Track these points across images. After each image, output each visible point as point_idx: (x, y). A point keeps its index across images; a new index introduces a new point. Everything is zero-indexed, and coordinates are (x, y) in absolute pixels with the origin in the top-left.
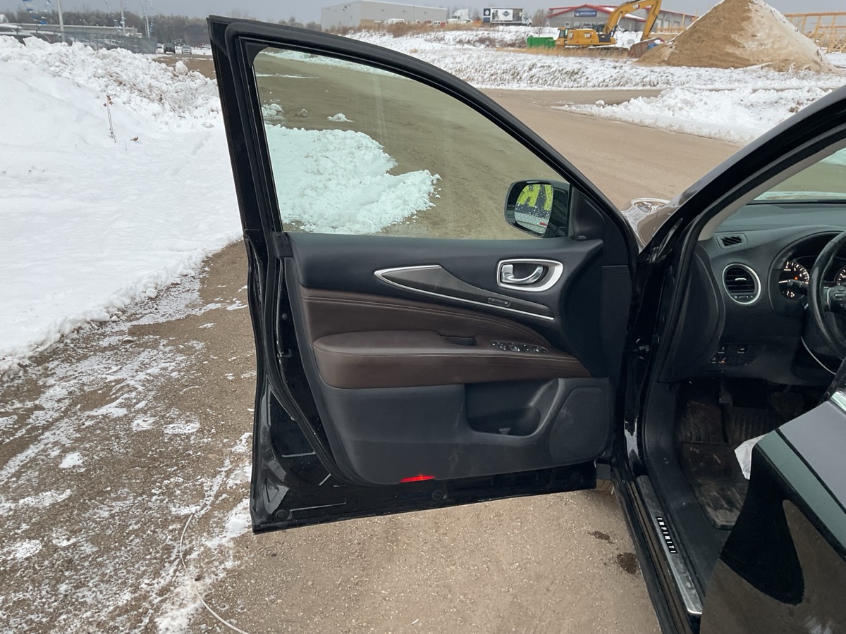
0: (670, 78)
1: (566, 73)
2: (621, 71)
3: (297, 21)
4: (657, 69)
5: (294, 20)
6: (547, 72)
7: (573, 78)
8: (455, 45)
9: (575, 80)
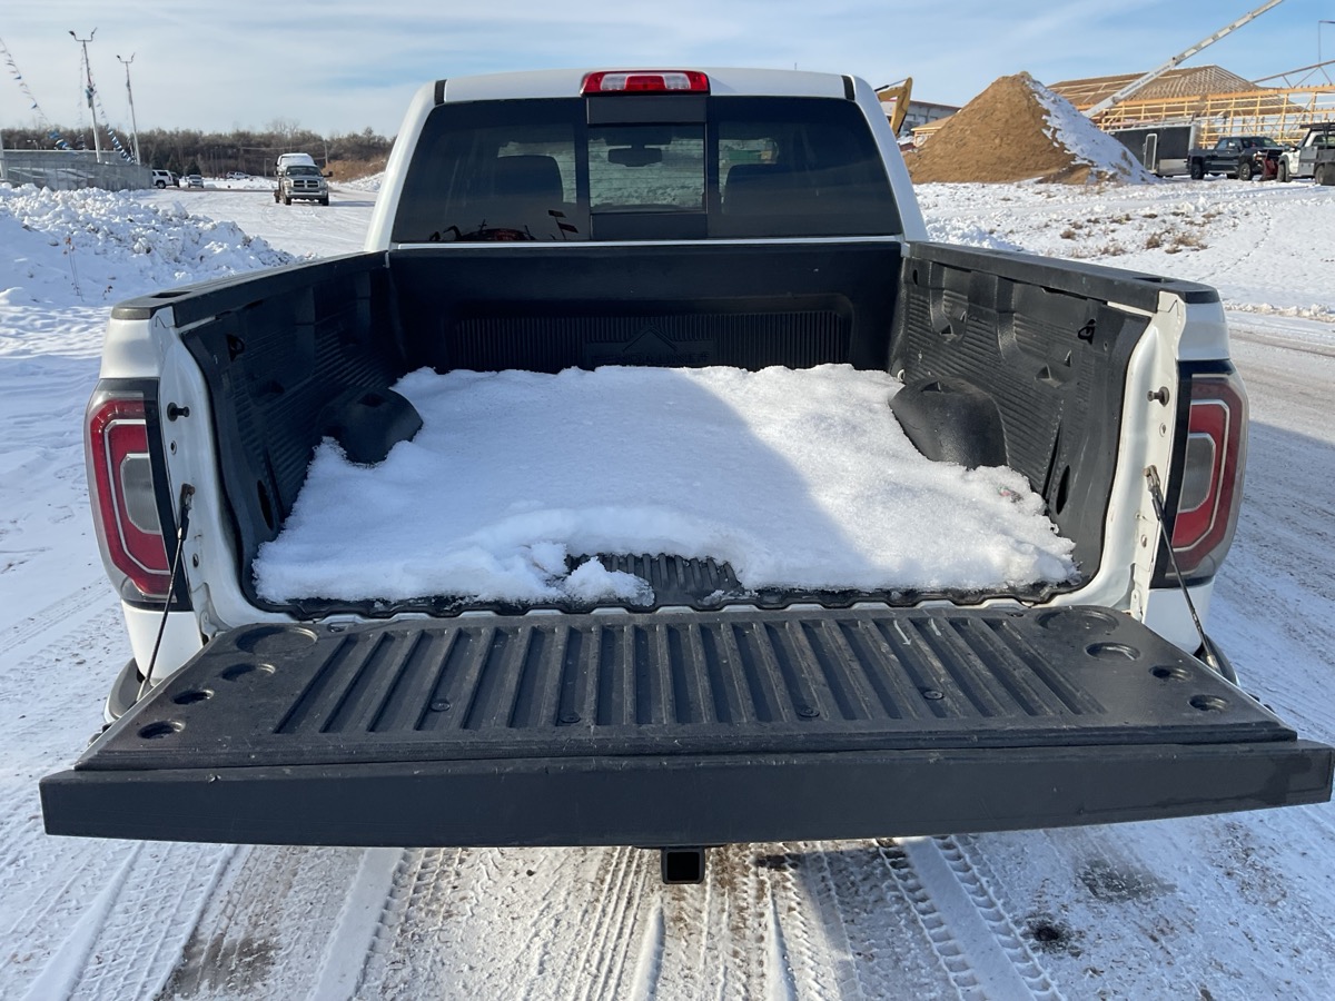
3: (376, 133)
5: (370, 132)
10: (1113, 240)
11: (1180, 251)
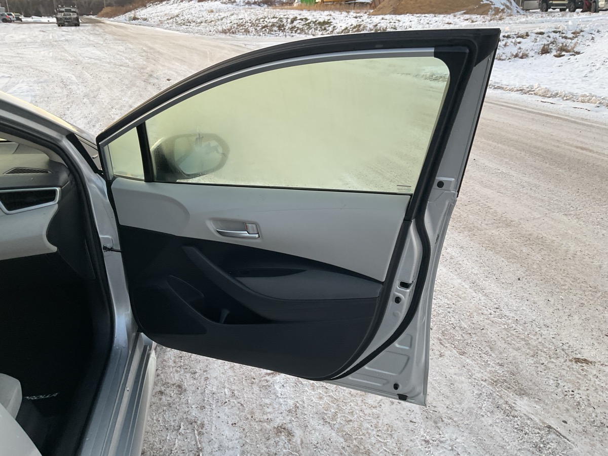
0: (397, 24)
1: (320, 23)
2: (360, 20)
4: (387, 17)
6: (305, 23)
7: (323, 28)
8: (245, 5)
9: (325, 29)
10: (520, 48)
11: (564, 55)
